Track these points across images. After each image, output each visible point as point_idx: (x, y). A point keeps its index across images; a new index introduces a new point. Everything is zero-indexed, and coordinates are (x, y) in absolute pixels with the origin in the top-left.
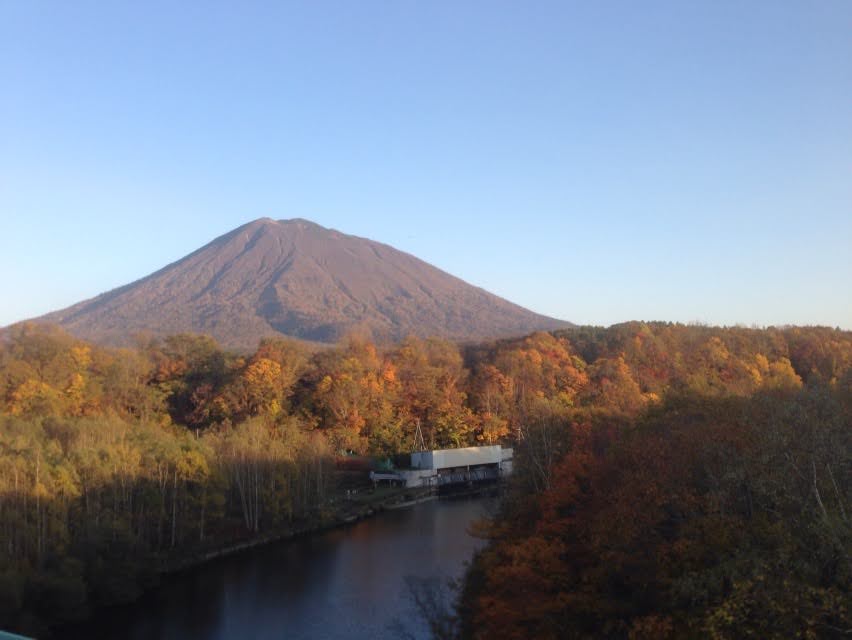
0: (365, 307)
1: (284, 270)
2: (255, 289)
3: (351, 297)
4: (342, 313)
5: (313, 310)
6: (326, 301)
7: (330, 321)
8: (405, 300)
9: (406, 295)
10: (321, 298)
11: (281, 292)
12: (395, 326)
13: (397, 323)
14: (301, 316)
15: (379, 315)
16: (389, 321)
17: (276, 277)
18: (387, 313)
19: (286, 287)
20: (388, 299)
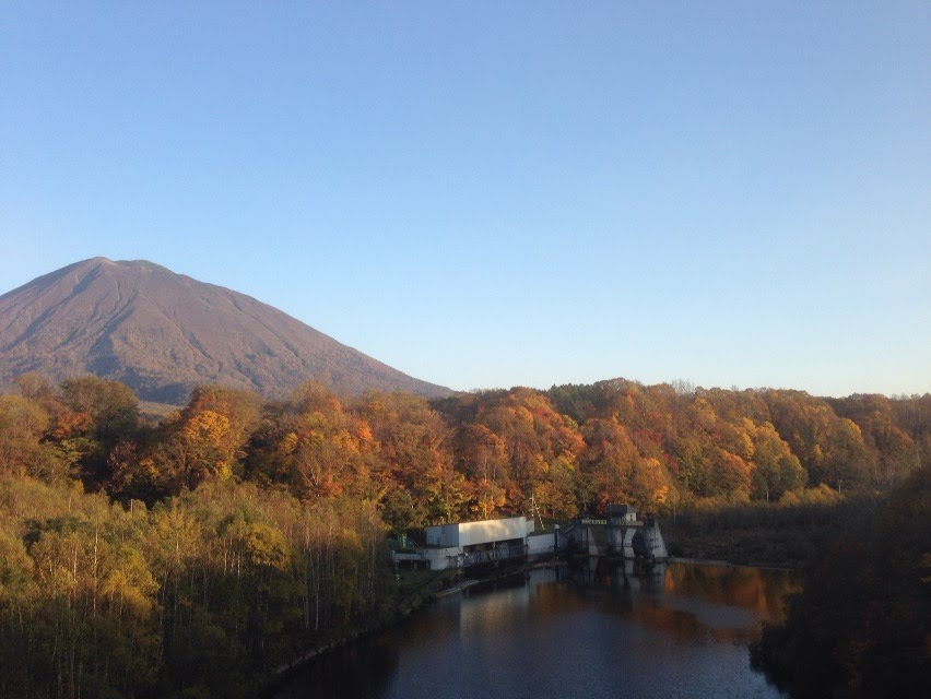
0: (221, 364)
1: (122, 319)
2: (85, 340)
3: (204, 353)
4: (193, 371)
5: (157, 367)
6: (174, 357)
7: (179, 380)
8: (268, 359)
9: (270, 353)
10: (168, 353)
11: (118, 345)
12: (256, 387)
13: (258, 384)
14: (141, 374)
15: (238, 373)
16: (249, 381)
17: (112, 327)
18: (248, 372)
19: (125, 339)
20: (248, 356)
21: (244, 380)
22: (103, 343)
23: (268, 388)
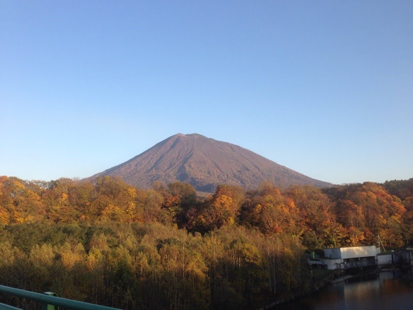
0: (228, 175)
2: (176, 167)
3: (220, 170)
4: (216, 178)
5: (202, 177)
6: (209, 172)
7: (211, 182)
8: (247, 172)
9: (247, 169)
10: (206, 171)
11: (187, 168)
12: (243, 185)
14: (197, 180)
15: (235, 179)
16: (239, 182)
17: (185, 161)
18: (239, 178)
19: (190, 166)
20: (239, 171)
21: (237, 182)
22: (182, 168)
23: (247, 185)
